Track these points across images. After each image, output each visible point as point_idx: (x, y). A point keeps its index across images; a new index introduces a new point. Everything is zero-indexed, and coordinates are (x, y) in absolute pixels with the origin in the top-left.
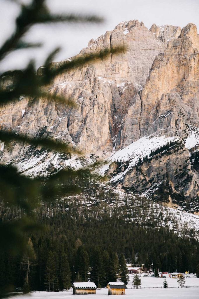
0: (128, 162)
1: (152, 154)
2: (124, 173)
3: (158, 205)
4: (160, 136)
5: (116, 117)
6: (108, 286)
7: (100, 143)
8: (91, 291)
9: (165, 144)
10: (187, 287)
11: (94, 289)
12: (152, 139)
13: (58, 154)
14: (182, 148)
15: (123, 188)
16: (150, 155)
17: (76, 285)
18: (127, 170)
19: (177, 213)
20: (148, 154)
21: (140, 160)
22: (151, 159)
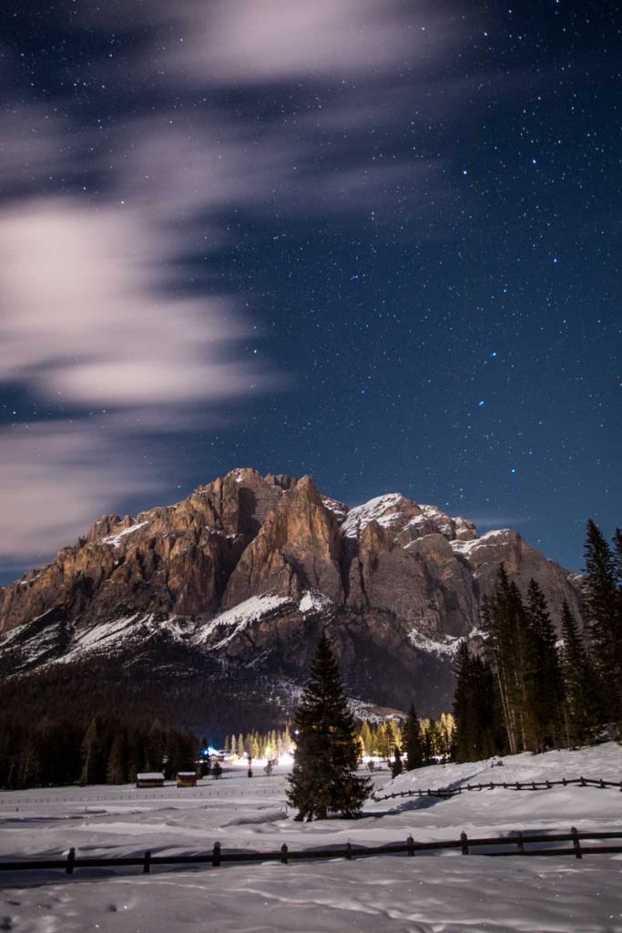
0: (235, 625)
1: (263, 616)
2: (229, 639)
3: (266, 677)
4: (272, 595)
5: (223, 573)
6: (177, 777)
7: (204, 601)
8: (158, 784)
9: (277, 605)
10: (274, 775)
11: (161, 781)
12: (263, 599)
13: (153, 615)
14: (295, 611)
15: (227, 656)
16: (260, 618)
17: (140, 776)
18: (233, 635)
19: (287, 687)
20: (258, 616)
21: (248, 623)
22: (261, 622)
